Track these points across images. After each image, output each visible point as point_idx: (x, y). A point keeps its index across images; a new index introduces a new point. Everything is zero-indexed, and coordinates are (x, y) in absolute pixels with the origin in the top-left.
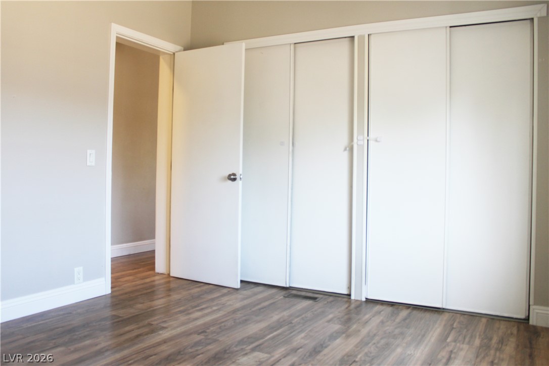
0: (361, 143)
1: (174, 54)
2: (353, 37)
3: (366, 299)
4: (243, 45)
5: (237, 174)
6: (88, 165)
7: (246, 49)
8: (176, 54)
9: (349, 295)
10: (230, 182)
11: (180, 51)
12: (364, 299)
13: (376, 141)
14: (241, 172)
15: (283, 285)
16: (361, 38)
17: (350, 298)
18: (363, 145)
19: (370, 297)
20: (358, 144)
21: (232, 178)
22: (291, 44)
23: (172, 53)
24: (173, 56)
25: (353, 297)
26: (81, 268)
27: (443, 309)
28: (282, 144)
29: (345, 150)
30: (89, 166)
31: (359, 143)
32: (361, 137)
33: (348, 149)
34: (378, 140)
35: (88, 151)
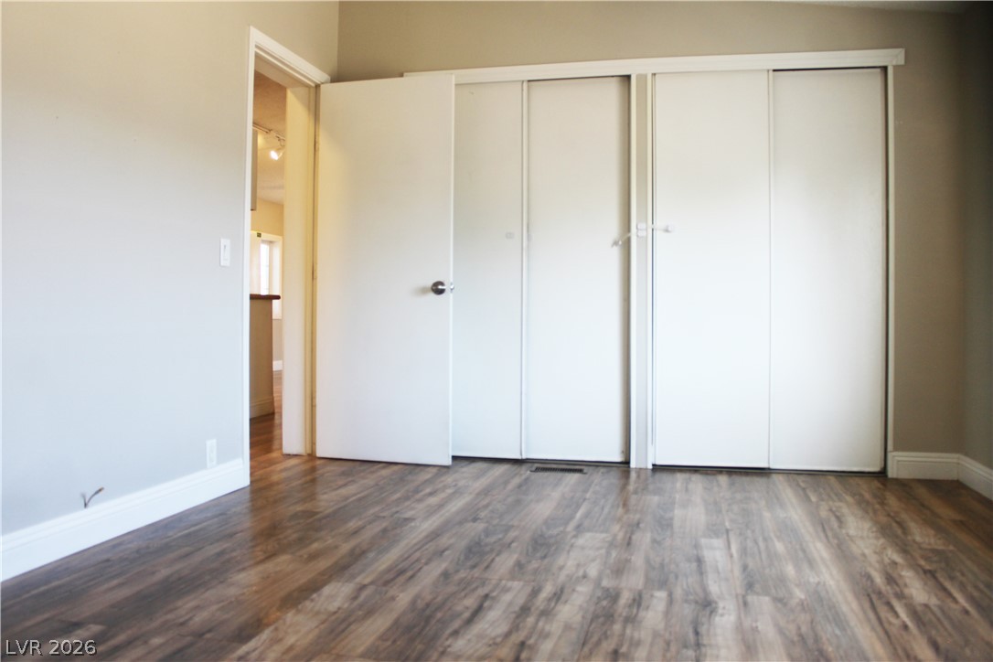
0: (642, 234)
1: (317, 86)
2: (628, 77)
3: (653, 465)
4: (452, 77)
5: (445, 283)
6: (222, 264)
7: (456, 85)
8: (322, 86)
9: (627, 463)
10: (432, 296)
11: (326, 82)
12: (650, 467)
13: (667, 231)
14: (452, 280)
15: (516, 456)
16: (642, 78)
17: (629, 467)
18: (647, 237)
19: (659, 462)
20: (638, 236)
21: (438, 289)
22: (523, 81)
23: (313, 85)
24: (313, 91)
25: (633, 465)
26: (214, 441)
27: (769, 469)
28: (509, 236)
29: (615, 243)
30: (224, 267)
31: (641, 234)
32: (642, 226)
33: (620, 243)
34: (670, 229)
35: (222, 241)
